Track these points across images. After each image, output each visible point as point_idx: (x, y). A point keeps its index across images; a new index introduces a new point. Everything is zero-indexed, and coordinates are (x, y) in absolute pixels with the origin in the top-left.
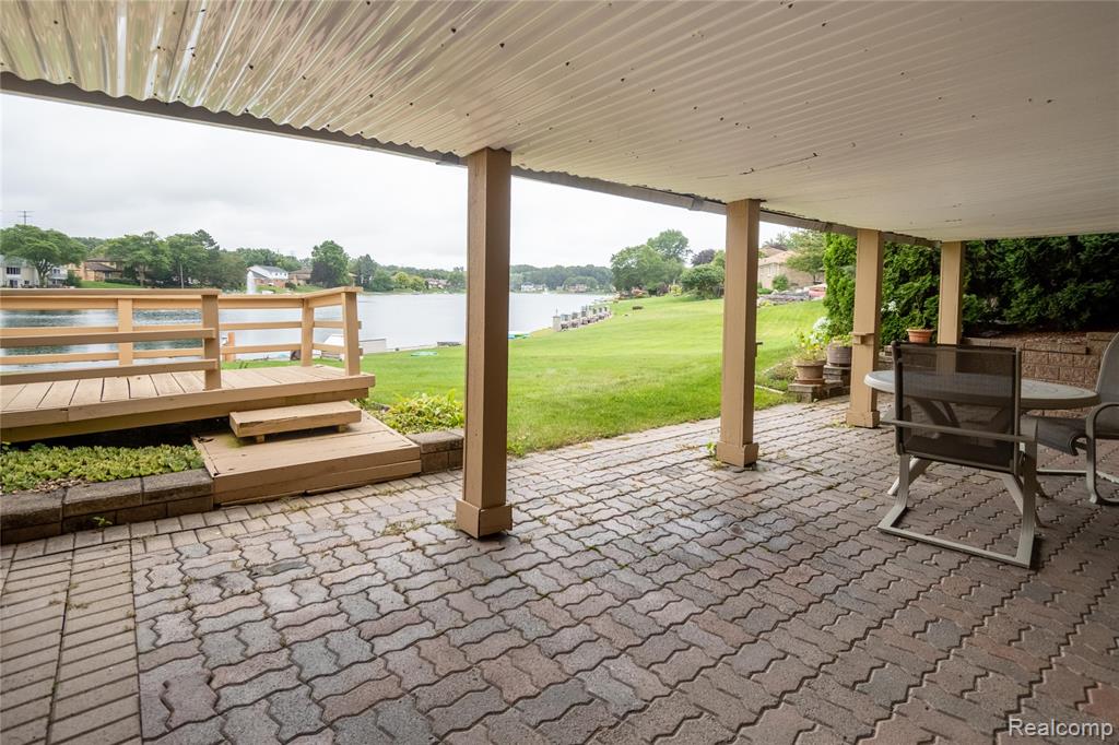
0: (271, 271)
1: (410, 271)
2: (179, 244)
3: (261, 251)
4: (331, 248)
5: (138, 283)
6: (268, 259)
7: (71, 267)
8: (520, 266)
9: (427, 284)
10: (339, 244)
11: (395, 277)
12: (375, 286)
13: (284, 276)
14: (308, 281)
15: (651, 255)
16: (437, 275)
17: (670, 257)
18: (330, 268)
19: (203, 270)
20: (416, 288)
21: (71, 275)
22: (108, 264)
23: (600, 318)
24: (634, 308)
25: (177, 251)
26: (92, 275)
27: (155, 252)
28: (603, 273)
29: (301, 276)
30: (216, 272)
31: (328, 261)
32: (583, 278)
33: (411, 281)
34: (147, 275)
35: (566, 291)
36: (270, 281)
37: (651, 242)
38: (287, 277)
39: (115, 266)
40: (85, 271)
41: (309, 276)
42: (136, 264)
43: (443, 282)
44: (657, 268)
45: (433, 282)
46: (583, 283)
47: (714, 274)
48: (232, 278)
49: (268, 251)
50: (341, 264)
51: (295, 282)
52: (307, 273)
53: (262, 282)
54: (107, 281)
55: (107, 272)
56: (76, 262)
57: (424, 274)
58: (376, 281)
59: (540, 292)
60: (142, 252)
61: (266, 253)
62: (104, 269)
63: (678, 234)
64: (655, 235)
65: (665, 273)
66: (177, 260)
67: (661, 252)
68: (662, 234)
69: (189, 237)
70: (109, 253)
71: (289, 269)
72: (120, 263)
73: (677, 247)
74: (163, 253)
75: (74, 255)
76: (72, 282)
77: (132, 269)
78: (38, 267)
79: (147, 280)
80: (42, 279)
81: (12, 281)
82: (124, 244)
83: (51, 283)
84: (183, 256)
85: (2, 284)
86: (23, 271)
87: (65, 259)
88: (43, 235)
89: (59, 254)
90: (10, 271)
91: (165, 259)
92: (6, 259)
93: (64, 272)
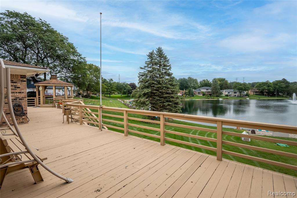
2: (276, 83)
5: (264, 95)
7: (247, 91)
22: (256, 90)
25: (275, 85)
26: (252, 93)
27: (269, 86)
34: (267, 93)
39: (258, 91)
54: (256, 95)
55: (256, 92)
60: (265, 87)
66: (275, 88)
69: (279, 81)
70: (257, 87)
74: (271, 86)
75: (247, 89)
76: (247, 95)
77: (262, 91)
78: (240, 92)
79: (267, 95)
80: (241, 94)
81: (235, 96)
82: (260, 85)
83: (243, 95)
84: (277, 87)
85: (233, 96)
86: (237, 93)
87: (245, 90)
88: (241, 85)
89: (244, 88)
90: (235, 93)
91: (271, 88)
92: (234, 90)
93: (245, 93)
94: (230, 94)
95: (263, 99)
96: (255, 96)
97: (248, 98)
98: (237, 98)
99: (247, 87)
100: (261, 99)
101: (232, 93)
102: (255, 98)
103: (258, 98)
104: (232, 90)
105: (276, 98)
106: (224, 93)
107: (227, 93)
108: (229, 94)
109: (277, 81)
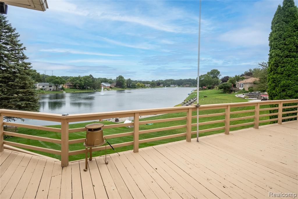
0: (106, 84)
1: (140, 82)
2: (86, 78)
3: (104, 78)
4: (121, 77)
5: (76, 88)
6: (105, 81)
7: (63, 85)
8: (170, 79)
9: (145, 86)
10: (123, 76)
11: (137, 84)
12: (131, 87)
13: (109, 85)
14: (115, 86)
15: (209, 77)
16: (147, 83)
17: (215, 77)
18: (120, 83)
19: (91, 85)
20: (142, 87)
21: (62, 87)
22: (70, 84)
23: (195, 101)
24: (204, 97)
25: (85, 80)
26: (67, 87)
27: (80, 81)
28: (194, 81)
29: (113, 85)
30: (94, 85)
31: (120, 81)
32: (188, 82)
33: (141, 85)
34: (79, 86)
35: (183, 86)
36: (106, 86)
37: (208, 73)
38: (110, 85)
39: (71, 84)
40: (65, 86)
41: (115, 85)
42: (76, 84)
43: (149, 85)
44: (211, 81)
45: (146, 85)
46: (188, 84)
47: (229, 85)
48: (97, 87)
49: (106, 78)
50: (123, 81)
51: (112, 86)
52: (115, 84)
53: (104, 87)
54: (70, 88)
55: (70, 86)
56: (63, 84)
57: (144, 83)
58: (132, 86)
59: (175, 87)
60: (78, 81)
61: (105, 79)
62: (69, 85)
63: (217, 70)
64: (210, 71)
65: (213, 82)
66: (85, 82)
67: (212, 76)
68: (211, 71)
69: (88, 76)
70: (71, 81)
71: (110, 83)
72: (73, 84)
73: (216, 74)
74: (82, 81)
75: (63, 82)
76: (63, 89)
77: (75, 85)
78: (56, 86)
79: (79, 88)
80: (56, 88)
81: (50, 89)
82: (74, 79)
83: (58, 89)
84: (87, 81)
85: (48, 90)
86: (53, 86)
87: (61, 83)
88: (57, 78)
89: (60, 82)
90: (50, 86)
91: (82, 82)
92: (49, 84)
93: (61, 86)
94: (45, 87)
95: (77, 92)
96: (70, 90)
97: (65, 92)
98: (53, 93)
99: (63, 81)
100: (76, 92)
101: (47, 87)
102: (71, 91)
103: (73, 92)
104: (48, 84)
105: (87, 91)
106: (38, 86)
107: (41, 87)
108: (43, 88)
109: (86, 76)
